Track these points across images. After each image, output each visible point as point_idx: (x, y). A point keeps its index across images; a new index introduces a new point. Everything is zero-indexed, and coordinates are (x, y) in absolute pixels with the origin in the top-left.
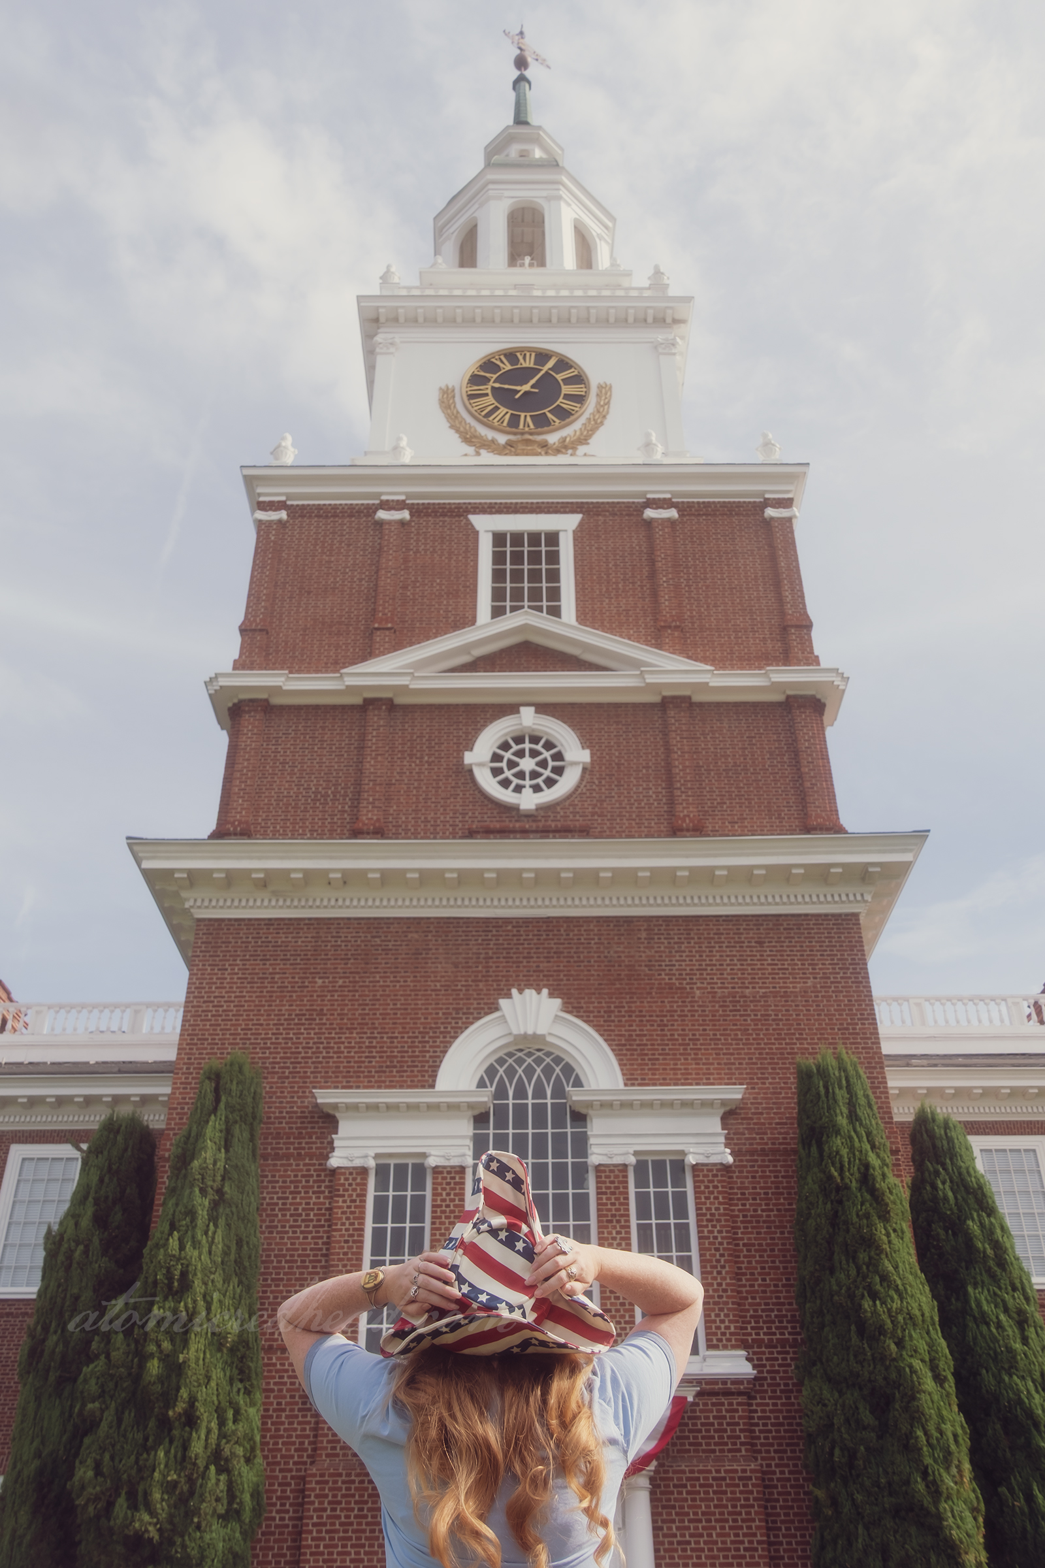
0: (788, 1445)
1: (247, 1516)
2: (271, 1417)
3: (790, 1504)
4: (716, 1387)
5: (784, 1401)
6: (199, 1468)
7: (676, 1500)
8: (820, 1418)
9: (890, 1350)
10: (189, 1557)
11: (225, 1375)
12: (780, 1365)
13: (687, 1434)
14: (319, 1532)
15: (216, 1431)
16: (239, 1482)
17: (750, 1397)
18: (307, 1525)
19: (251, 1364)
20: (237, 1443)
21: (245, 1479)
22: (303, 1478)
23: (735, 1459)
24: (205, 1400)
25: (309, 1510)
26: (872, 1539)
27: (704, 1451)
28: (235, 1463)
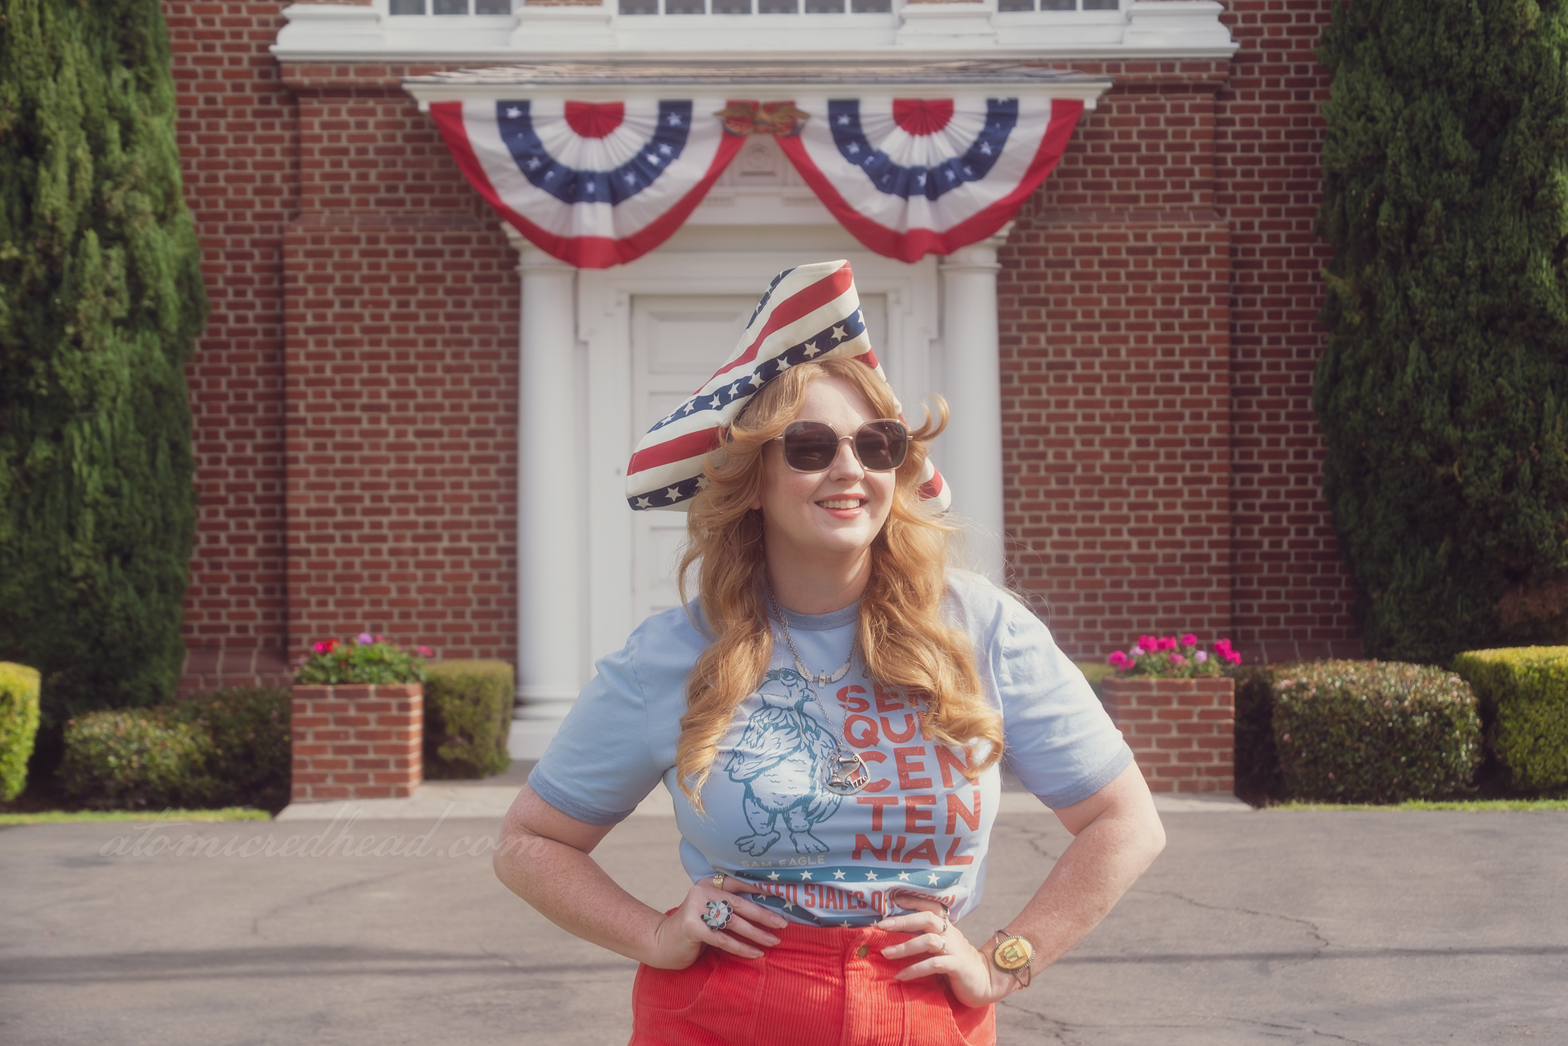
0: (1291, 186)
1: (172, 320)
2: (195, 127)
3: (1284, 296)
4: (1150, 75)
5: (1293, 101)
6: (62, 235)
7: (1049, 289)
8: (1360, 144)
9: (1523, 14)
10: (64, 394)
11: (91, 53)
12: (1291, 31)
13: (1081, 166)
14: (321, 343)
15: (90, 166)
16: (149, 259)
17: (1221, 94)
18: (295, 331)
19: (144, 31)
20: (134, 187)
21: (160, 254)
22: (278, 245)
23: (1177, 215)
24: (57, 105)
25: (295, 305)
26: (1434, 368)
27: (1114, 199)
28: (137, 225)
